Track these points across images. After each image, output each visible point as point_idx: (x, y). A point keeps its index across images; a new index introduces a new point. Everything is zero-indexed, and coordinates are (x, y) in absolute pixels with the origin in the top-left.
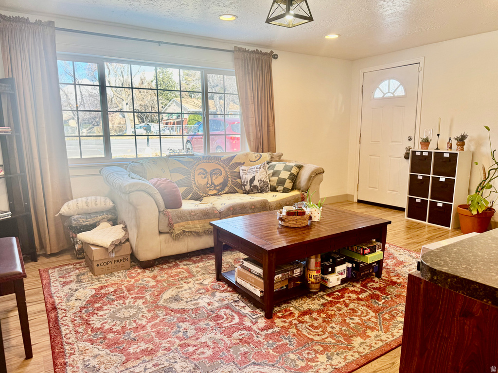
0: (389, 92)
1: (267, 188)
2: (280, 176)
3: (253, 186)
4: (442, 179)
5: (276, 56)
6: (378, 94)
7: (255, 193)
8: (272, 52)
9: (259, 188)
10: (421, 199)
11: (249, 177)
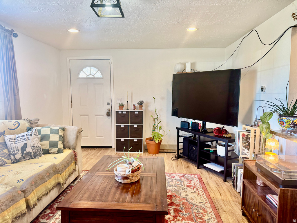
0: (90, 75)
1: (41, 152)
2: (50, 140)
3: (25, 154)
4: (136, 126)
5: (16, 35)
6: (82, 75)
7: (27, 160)
8: (13, 31)
9: (33, 154)
10: (124, 139)
11: (20, 145)
